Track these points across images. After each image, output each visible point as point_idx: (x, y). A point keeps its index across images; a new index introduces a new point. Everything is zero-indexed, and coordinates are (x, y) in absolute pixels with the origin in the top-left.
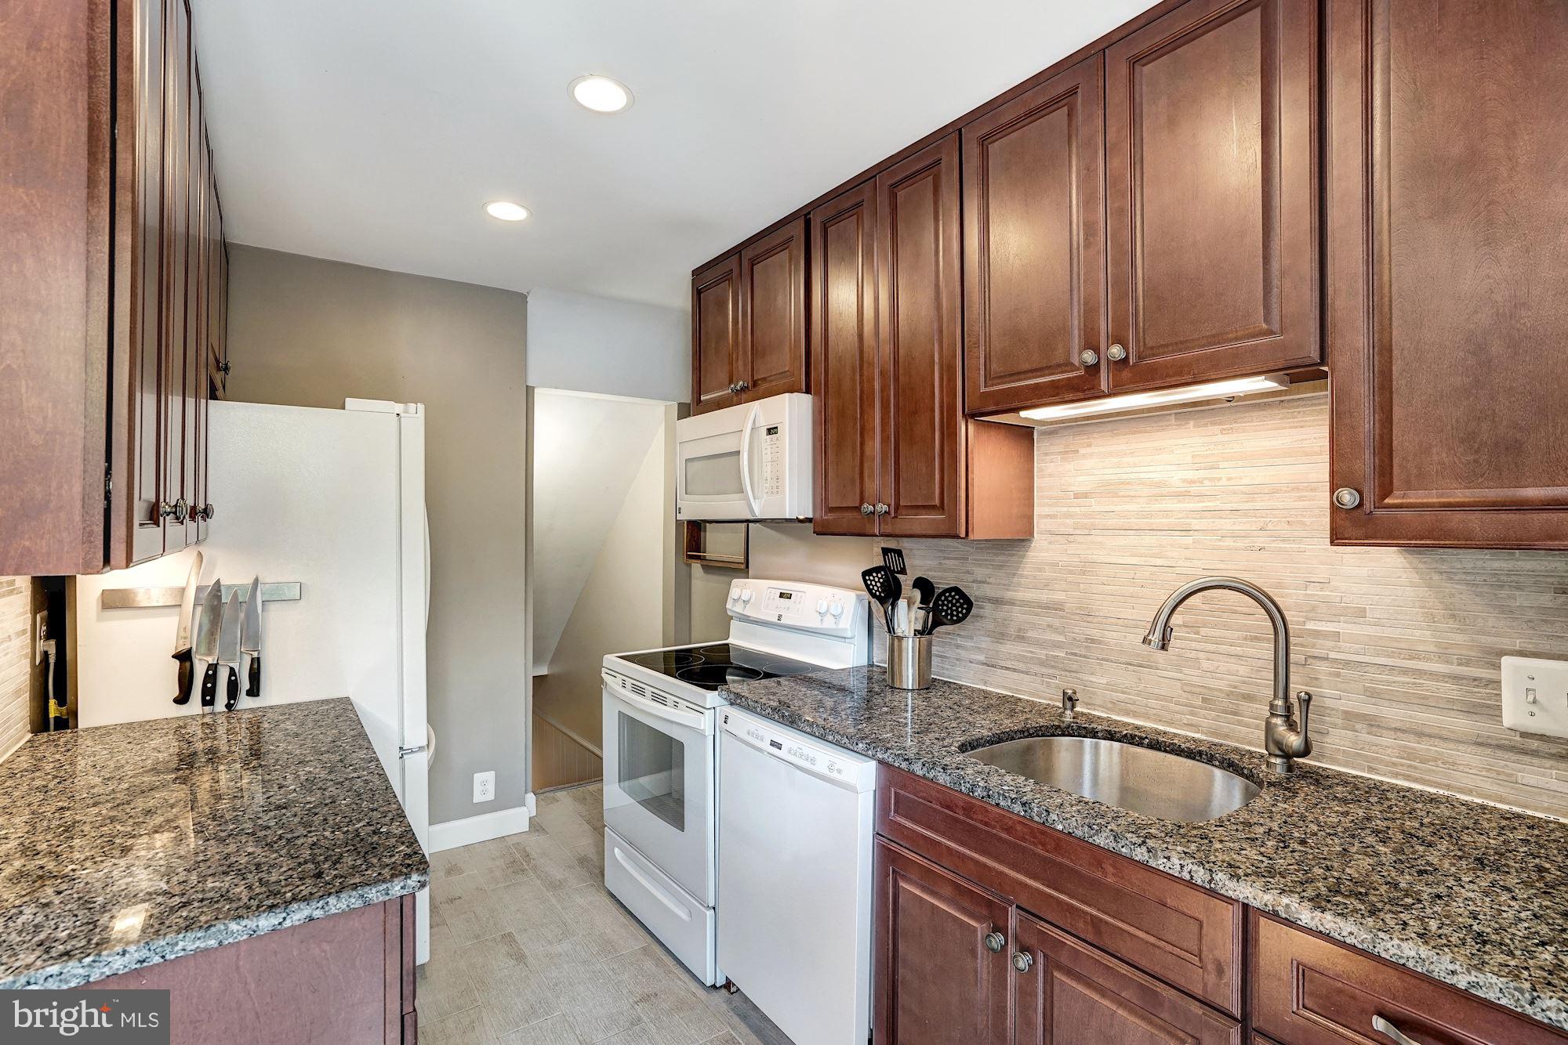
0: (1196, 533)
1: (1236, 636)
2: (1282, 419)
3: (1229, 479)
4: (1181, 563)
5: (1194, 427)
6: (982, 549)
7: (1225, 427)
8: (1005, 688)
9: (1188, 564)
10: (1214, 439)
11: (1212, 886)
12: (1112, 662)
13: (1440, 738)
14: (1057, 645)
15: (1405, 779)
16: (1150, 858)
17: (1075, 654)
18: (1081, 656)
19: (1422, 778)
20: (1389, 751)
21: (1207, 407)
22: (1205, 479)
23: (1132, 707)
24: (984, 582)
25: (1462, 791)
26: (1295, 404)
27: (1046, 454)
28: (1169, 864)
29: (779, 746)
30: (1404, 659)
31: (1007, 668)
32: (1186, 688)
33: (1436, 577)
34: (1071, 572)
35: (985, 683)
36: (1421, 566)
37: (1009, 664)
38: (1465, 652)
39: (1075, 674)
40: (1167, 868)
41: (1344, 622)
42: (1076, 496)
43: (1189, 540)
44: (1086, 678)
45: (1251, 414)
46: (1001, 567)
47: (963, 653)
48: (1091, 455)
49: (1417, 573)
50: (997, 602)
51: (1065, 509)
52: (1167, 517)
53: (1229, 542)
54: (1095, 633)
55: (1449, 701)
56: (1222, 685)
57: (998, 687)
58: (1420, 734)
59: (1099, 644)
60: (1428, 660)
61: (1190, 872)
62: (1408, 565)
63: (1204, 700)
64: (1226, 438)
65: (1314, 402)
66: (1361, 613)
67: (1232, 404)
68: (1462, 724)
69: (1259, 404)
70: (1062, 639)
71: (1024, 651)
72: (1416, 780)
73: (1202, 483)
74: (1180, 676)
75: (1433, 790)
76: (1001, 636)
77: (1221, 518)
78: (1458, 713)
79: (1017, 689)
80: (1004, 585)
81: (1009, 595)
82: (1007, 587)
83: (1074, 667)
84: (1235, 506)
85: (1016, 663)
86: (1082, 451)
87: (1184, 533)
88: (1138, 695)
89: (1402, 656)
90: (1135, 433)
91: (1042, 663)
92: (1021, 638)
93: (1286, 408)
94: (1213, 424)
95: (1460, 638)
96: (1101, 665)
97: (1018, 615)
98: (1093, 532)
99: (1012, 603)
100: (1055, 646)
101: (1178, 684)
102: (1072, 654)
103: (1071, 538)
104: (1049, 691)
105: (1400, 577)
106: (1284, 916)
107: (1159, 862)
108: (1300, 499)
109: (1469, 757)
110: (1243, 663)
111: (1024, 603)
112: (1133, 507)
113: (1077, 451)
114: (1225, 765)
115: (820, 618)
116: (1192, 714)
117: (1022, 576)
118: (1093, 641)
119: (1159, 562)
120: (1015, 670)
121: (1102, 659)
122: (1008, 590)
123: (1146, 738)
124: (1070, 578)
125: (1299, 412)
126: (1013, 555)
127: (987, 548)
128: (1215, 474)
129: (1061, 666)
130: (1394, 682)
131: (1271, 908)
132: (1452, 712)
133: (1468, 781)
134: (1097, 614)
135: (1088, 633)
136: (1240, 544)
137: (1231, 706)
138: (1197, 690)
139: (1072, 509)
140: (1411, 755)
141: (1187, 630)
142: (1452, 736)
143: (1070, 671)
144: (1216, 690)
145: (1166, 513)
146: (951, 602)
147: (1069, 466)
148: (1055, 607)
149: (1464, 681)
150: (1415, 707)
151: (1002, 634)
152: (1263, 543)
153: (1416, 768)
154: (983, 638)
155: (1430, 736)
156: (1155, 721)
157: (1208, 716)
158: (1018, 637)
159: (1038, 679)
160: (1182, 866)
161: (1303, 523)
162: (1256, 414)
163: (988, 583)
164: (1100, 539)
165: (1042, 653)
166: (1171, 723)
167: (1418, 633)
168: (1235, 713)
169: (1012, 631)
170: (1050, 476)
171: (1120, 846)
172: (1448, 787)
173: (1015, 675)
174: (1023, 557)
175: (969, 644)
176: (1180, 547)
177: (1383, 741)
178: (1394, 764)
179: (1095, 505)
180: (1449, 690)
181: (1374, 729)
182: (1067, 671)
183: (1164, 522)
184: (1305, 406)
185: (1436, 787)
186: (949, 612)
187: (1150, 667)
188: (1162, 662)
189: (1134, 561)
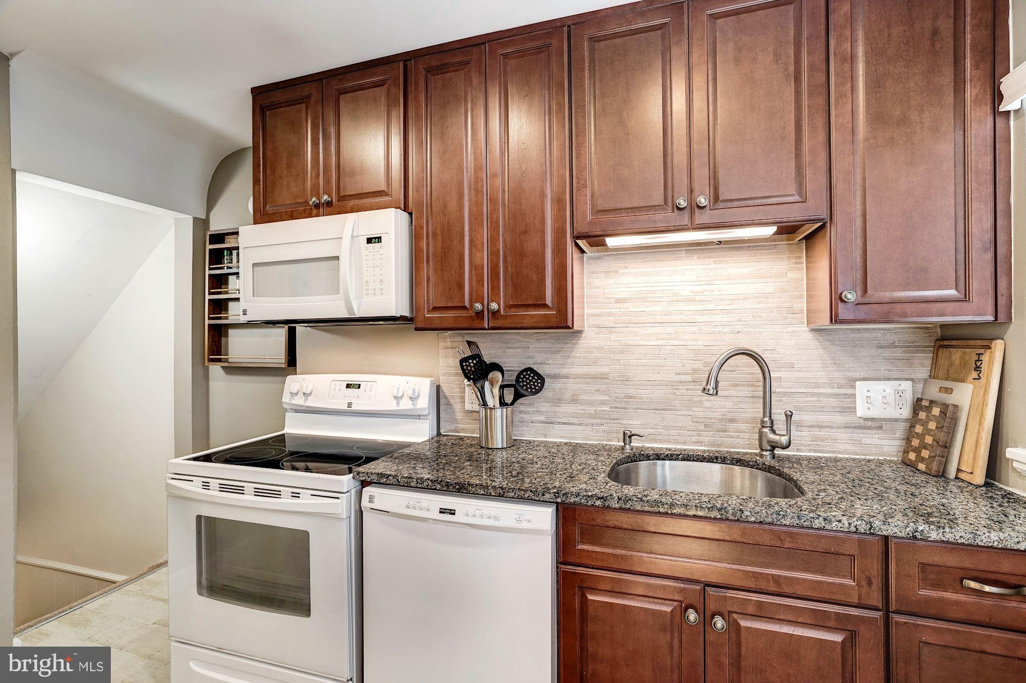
0: (699, 324)
1: (725, 385)
2: (749, 256)
3: (719, 291)
4: (690, 343)
5: (697, 259)
6: (542, 339)
7: (716, 259)
8: (561, 437)
9: (694, 343)
10: (709, 267)
11: (872, 531)
12: (644, 409)
13: (830, 427)
14: (603, 403)
15: (814, 452)
16: (826, 524)
17: (618, 408)
18: (622, 408)
19: (822, 450)
20: (806, 439)
21: (706, 247)
22: (705, 290)
23: (659, 437)
24: (542, 364)
25: (839, 453)
26: (757, 248)
27: (593, 273)
28: (840, 525)
29: (452, 512)
30: (813, 388)
31: (564, 423)
32: (695, 420)
33: (827, 343)
34: (614, 353)
35: (545, 436)
36: (820, 338)
37: (564, 420)
38: (840, 381)
39: (618, 421)
40: (839, 528)
41: (784, 371)
42: (617, 301)
43: (695, 329)
44: (626, 423)
45: (732, 253)
46: (558, 352)
47: (526, 417)
48: (627, 274)
49: (818, 342)
50: (555, 377)
51: (609, 310)
52: (681, 314)
53: (720, 329)
54: (632, 392)
55: (834, 407)
56: (717, 415)
57: (555, 437)
58: (820, 427)
59: (635, 398)
60: (824, 387)
61: (856, 527)
62: (814, 338)
63: (706, 426)
64: (717, 266)
65: (767, 248)
66: (792, 366)
67: (720, 246)
68: (840, 419)
69: (736, 247)
70: (607, 398)
71: (576, 409)
72: (819, 452)
73: (703, 293)
74: (691, 413)
75: (827, 455)
76: (558, 401)
77: (714, 314)
78: (838, 413)
79: (572, 437)
80: (561, 365)
81: (564, 371)
82: (563, 365)
83: (616, 416)
84: (723, 307)
85: (570, 419)
86: (621, 271)
87: (691, 324)
88: (663, 429)
89: (812, 387)
90: (658, 261)
91: (592, 416)
92: (574, 400)
93: (752, 250)
94: (709, 257)
95: (838, 375)
96: (636, 412)
97: (572, 386)
98: (629, 325)
99: (567, 377)
100: (602, 403)
101: (689, 418)
102: (615, 407)
103: (613, 330)
104: (599, 435)
105: (810, 345)
106: (920, 537)
107: (833, 525)
108: (760, 303)
109: (843, 435)
110: (729, 400)
111: (577, 376)
112: (658, 308)
113: (617, 272)
114: (734, 462)
115: (395, 402)
116: (699, 435)
117: (575, 357)
118: (630, 397)
119: (676, 343)
120: (570, 424)
121: (637, 409)
122: (563, 368)
123: (681, 454)
124: (613, 356)
125: (758, 253)
126: (568, 343)
127: (545, 339)
128: (711, 287)
129: (607, 416)
130: (808, 401)
131: (911, 535)
132: (834, 413)
133: (841, 447)
134: (633, 379)
135: (626, 392)
136: (727, 329)
137: (722, 427)
138: (701, 420)
139: (612, 310)
140: (816, 438)
141: (694, 384)
142: (835, 425)
143: (613, 419)
144: (714, 418)
145: (681, 312)
146: (528, 379)
147: (611, 281)
148: (603, 377)
149: (840, 396)
150: (818, 413)
151: (560, 400)
152: (740, 328)
153: (819, 445)
154: (543, 404)
155: (825, 427)
156: (674, 443)
157: (708, 435)
158: (573, 400)
159: (589, 428)
160: (850, 524)
161: (761, 317)
162: (734, 253)
163: (547, 364)
164: (634, 329)
165: (591, 410)
166: (684, 443)
167: (819, 374)
168: (724, 431)
169: (568, 396)
170: (597, 287)
171: (802, 521)
172: (834, 452)
173: (571, 427)
174: (576, 344)
175: (530, 409)
176: (689, 333)
177: (804, 434)
178: (809, 445)
179: (631, 307)
180: (833, 402)
181: (799, 428)
182: (611, 419)
183: (678, 318)
184: (761, 250)
185: (828, 453)
186: (528, 386)
187: (671, 410)
188: (678, 405)
189: (660, 343)
